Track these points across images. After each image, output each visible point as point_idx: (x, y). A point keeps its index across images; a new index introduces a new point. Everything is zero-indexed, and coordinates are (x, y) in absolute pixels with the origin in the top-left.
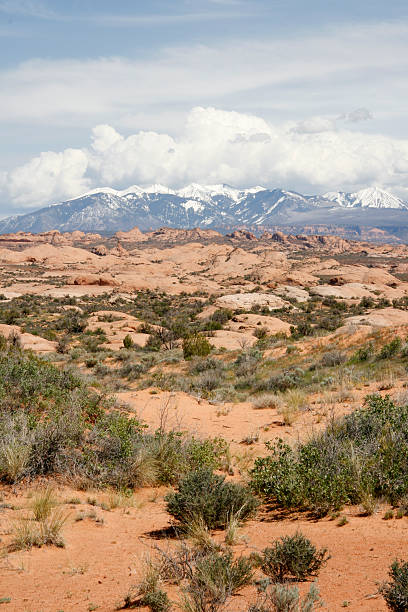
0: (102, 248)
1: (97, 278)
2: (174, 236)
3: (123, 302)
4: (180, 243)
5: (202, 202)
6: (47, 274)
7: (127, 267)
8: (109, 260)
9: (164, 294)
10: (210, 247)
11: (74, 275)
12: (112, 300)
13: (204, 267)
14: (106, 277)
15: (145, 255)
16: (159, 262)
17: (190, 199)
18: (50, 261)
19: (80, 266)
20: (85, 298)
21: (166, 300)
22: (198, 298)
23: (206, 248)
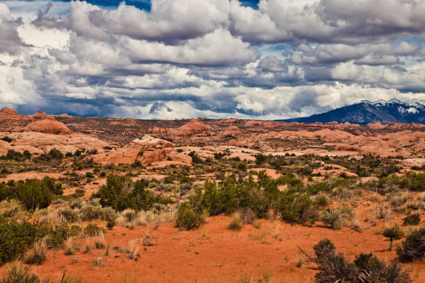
0: (358, 131)
1: (350, 147)
2: (399, 126)
3: (355, 160)
4: (401, 130)
5: (418, 109)
6: (325, 144)
7: (368, 142)
8: (360, 138)
9: (379, 157)
10: (417, 133)
11: (338, 145)
12: (349, 159)
13: (412, 143)
14: (356, 146)
15: (379, 136)
16: (387, 140)
17: (412, 107)
18: (328, 137)
19: (343, 141)
20: (335, 158)
21: (378, 160)
22: (397, 160)
23: (414, 133)
